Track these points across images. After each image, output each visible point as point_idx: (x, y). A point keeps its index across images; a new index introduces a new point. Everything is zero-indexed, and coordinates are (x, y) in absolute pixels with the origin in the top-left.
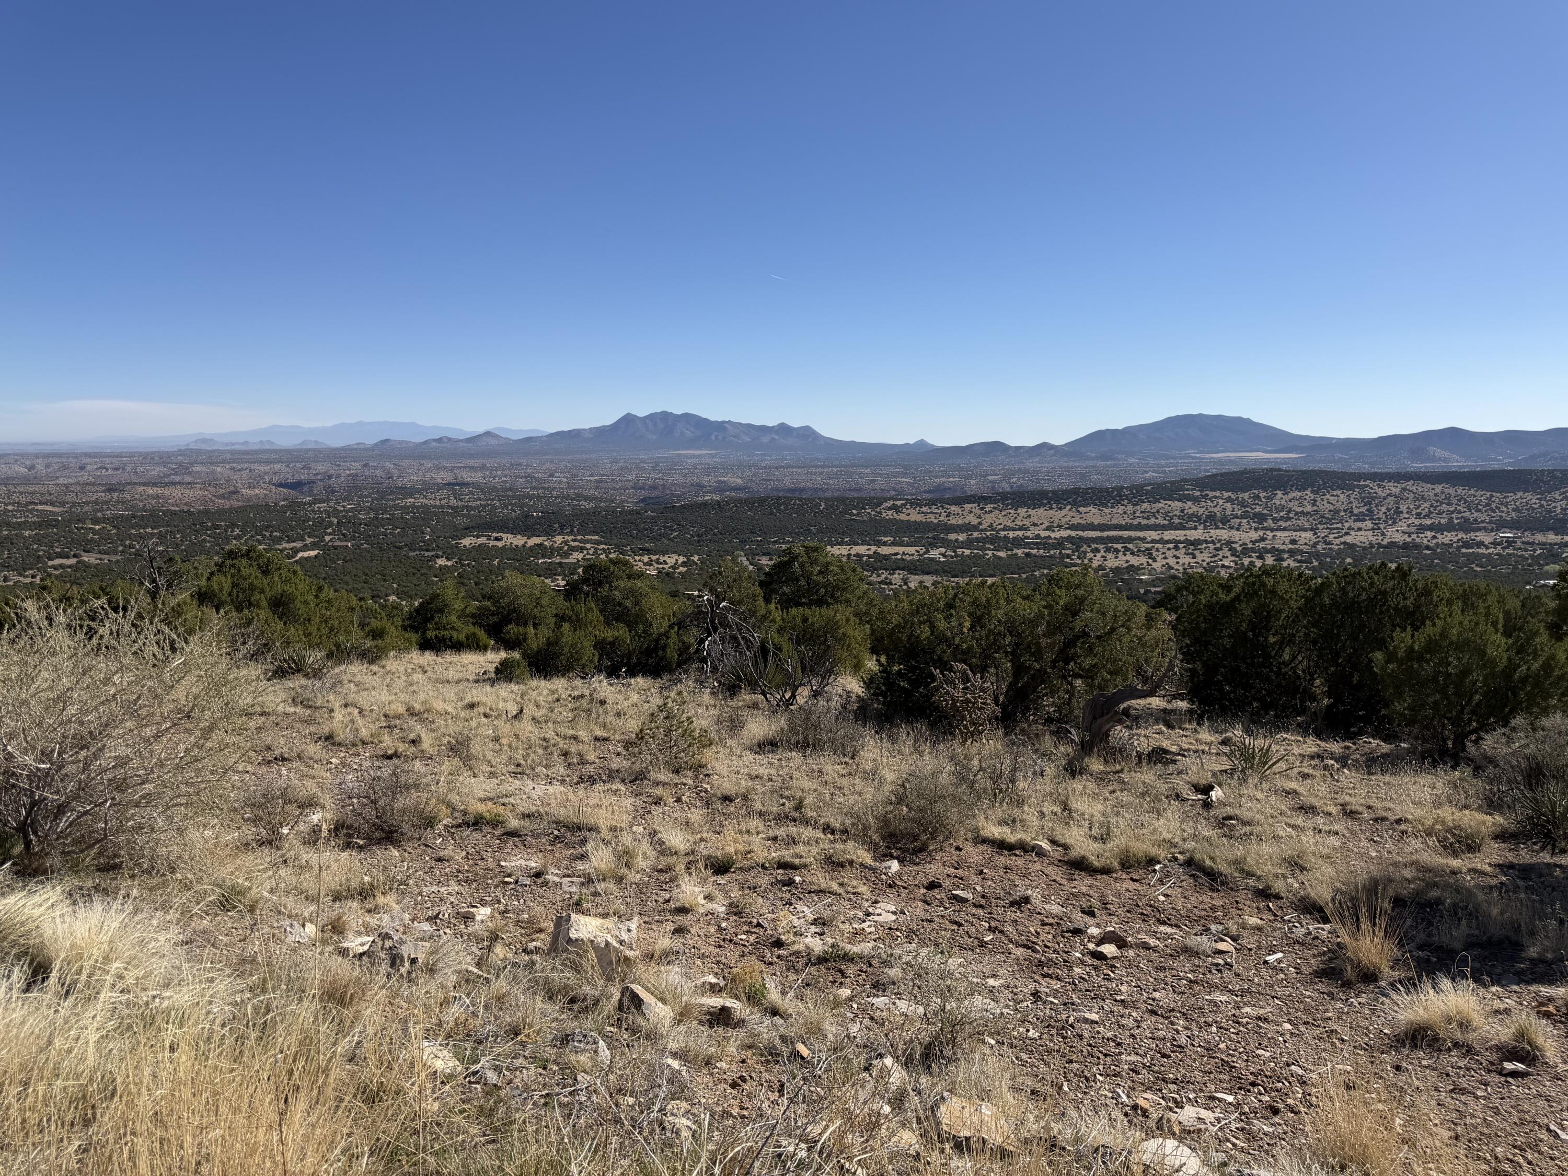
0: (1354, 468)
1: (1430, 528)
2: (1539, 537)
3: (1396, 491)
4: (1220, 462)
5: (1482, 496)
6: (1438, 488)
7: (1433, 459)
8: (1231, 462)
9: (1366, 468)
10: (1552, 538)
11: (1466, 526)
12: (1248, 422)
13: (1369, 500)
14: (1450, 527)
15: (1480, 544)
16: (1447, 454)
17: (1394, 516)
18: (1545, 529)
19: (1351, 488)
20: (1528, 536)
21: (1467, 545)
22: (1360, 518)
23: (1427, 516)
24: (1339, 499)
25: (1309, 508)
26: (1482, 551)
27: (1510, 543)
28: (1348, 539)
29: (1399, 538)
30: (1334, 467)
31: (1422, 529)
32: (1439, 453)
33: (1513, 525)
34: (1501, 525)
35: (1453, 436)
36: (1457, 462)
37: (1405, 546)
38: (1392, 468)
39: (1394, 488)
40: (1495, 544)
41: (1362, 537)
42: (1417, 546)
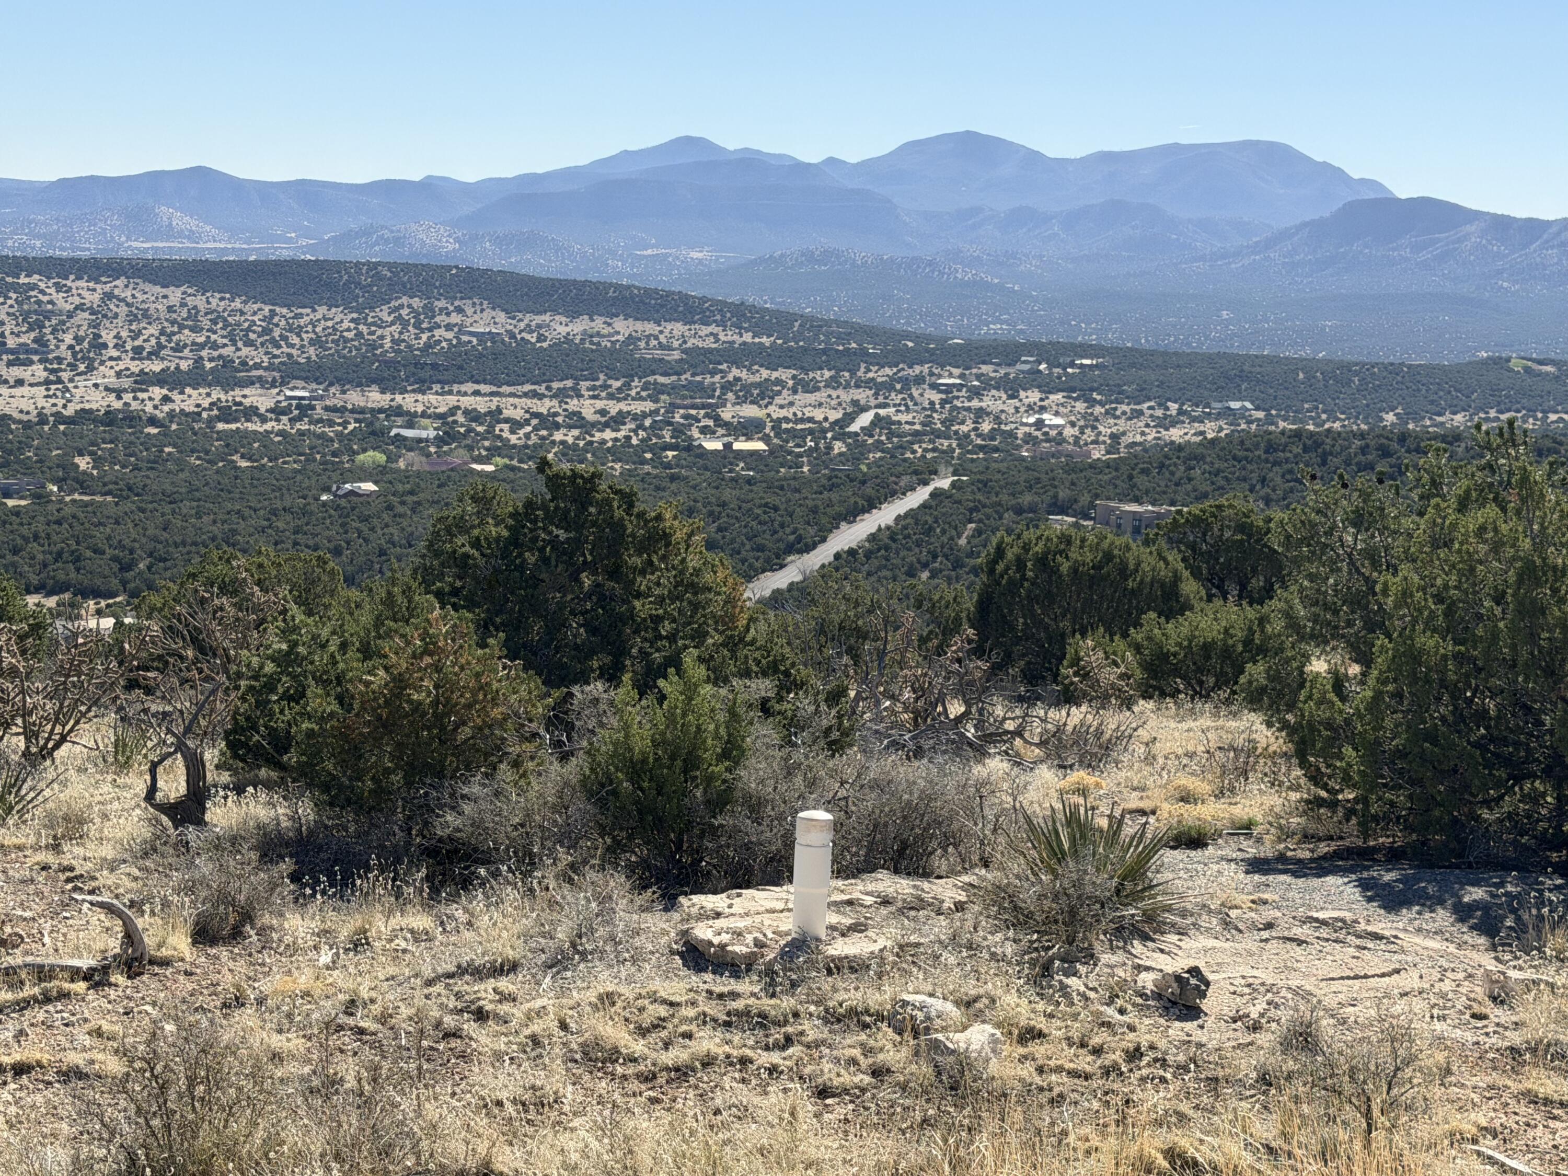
1: (160, 379)
2: (354, 398)
3: (93, 299)
5: (255, 312)
6: (175, 295)
7: (170, 232)
9: (37, 248)
10: (376, 398)
11: (227, 374)
13: (37, 318)
14: (196, 377)
15: (251, 413)
16: (192, 223)
17: (90, 354)
18: (363, 382)
20: (335, 398)
21: (226, 414)
23: (155, 354)
26: (255, 426)
27: (304, 409)
29: (98, 401)
31: (143, 381)
32: (181, 221)
33: (309, 373)
34: (289, 372)
35: (200, 184)
36: (215, 242)
37: (110, 418)
38: (87, 249)
39: (88, 292)
40: (278, 411)
41: (23, 399)
42: (131, 419)
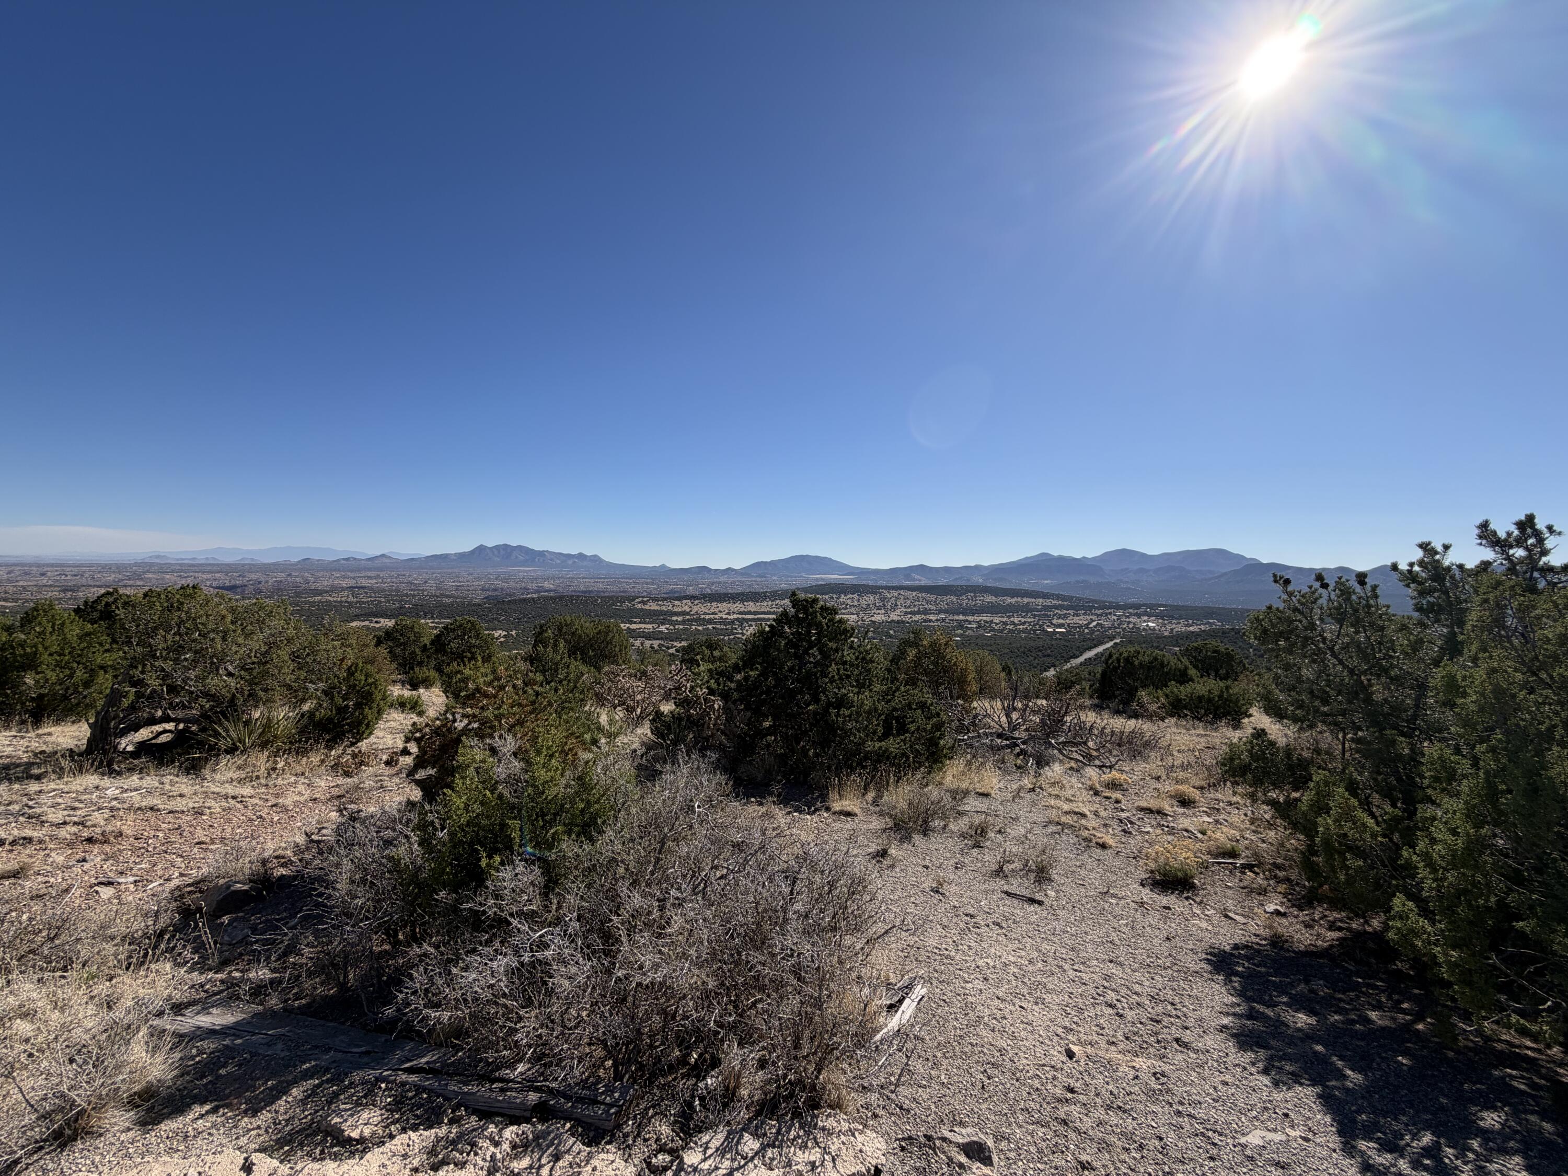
0: (879, 584)
1: (910, 613)
2: (956, 617)
3: (896, 595)
4: (817, 580)
5: (933, 597)
6: (914, 593)
7: (914, 580)
8: (823, 580)
9: (885, 584)
10: (961, 617)
11: (926, 612)
12: (830, 560)
13: (883, 599)
14: (919, 613)
15: (931, 621)
16: (919, 577)
17: (894, 607)
18: (958, 614)
19: (876, 593)
20: (951, 617)
21: (925, 621)
22: (879, 608)
23: (909, 607)
24: (870, 599)
25: (856, 603)
26: (932, 624)
27: (944, 620)
28: (873, 619)
29: (896, 618)
30: (870, 583)
31: (906, 613)
32: (916, 577)
33: (946, 611)
34: (940, 611)
35: (922, 568)
36: (924, 582)
37: (898, 622)
38: (896, 584)
39: (895, 593)
40: (937, 620)
41: (879, 617)
42: (903, 622)
